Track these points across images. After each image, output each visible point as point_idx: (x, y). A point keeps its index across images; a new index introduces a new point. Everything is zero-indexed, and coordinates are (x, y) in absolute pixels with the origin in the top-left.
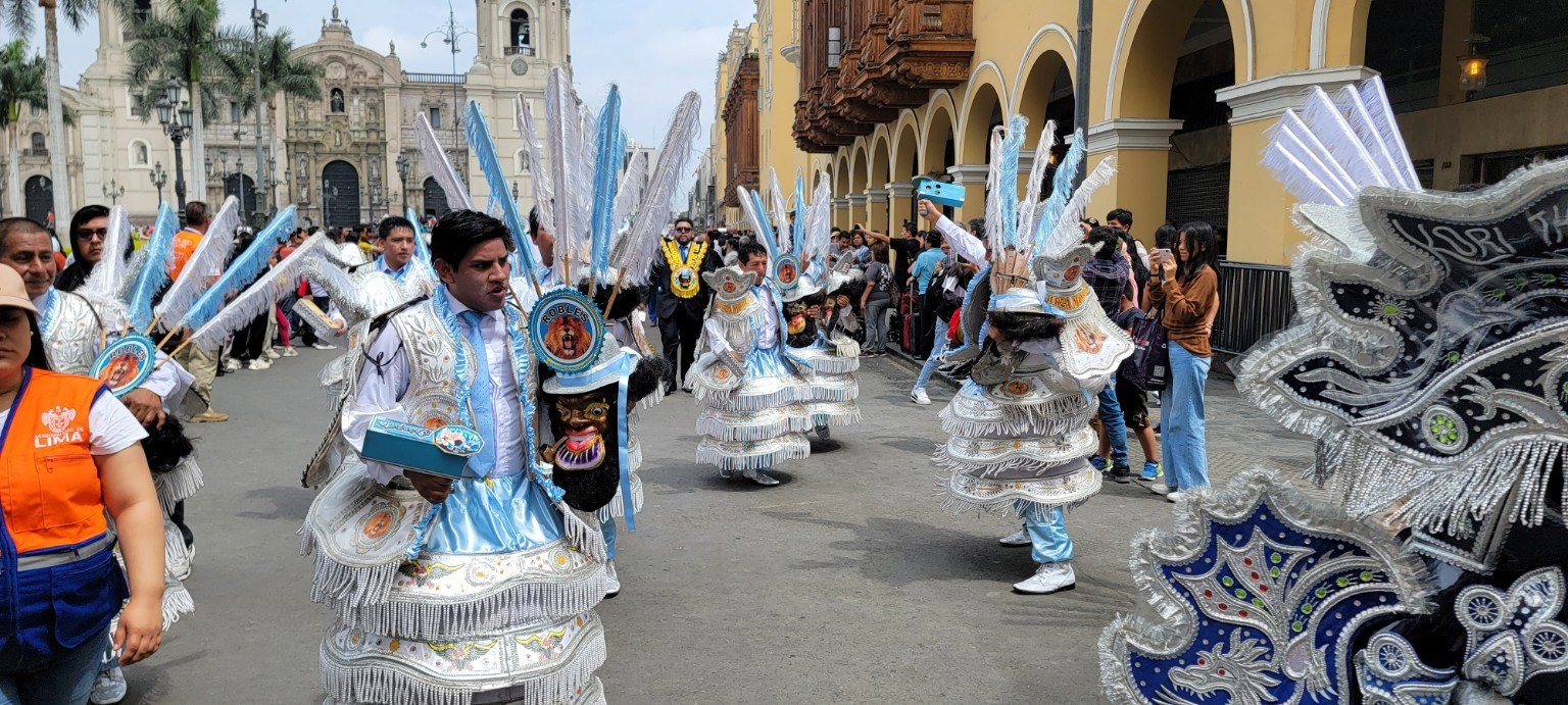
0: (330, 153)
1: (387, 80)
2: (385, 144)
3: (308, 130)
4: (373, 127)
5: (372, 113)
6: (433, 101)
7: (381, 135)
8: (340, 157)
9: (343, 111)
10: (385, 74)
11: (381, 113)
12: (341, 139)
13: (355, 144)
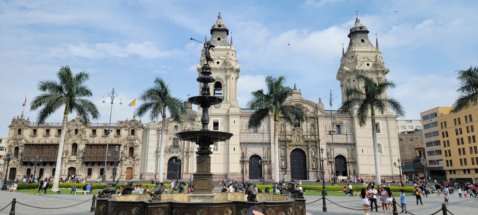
0: (295, 145)
1: (319, 113)
2: (319, 141)
3: (285, 135)
4: (313, 133)
5: (312, 127)
6: (338, 122)
7: (317, 137)
8: (299, 147)
9: (299, 127)
10: (318, 111)
11: (316, 127)
12: (299, 139)
13: (307, 141)
